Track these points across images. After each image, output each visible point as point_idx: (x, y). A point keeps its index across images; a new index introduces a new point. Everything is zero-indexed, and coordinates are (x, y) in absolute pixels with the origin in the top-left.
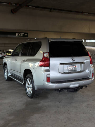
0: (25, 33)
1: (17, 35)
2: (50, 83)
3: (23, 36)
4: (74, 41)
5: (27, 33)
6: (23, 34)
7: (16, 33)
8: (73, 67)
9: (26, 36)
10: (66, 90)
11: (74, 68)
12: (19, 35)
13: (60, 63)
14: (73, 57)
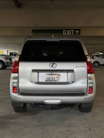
0: (76, 30)
1: (65, 33)
2: (17, 94)
3: (73, 34)
4: (60, 41)
5: (79, 30)
6: (73, 31)
7: (64, 31)
8: (54, 76)
9: (77, 33)
10: (42, 106)
11: (56, 78)
12: (67, 32)
13: (32, 70)
14: (54, 63)
